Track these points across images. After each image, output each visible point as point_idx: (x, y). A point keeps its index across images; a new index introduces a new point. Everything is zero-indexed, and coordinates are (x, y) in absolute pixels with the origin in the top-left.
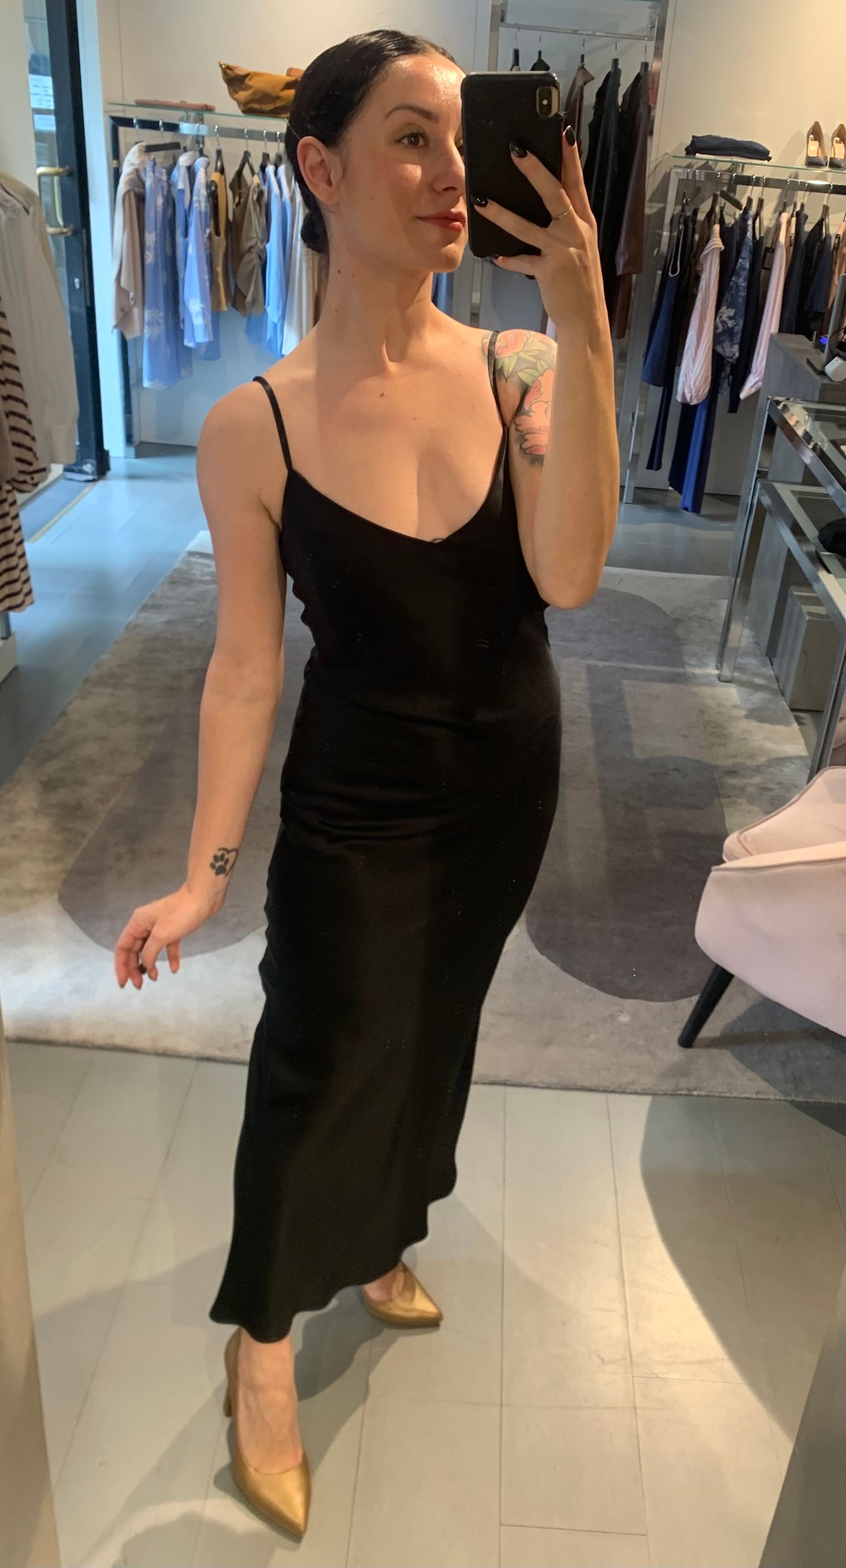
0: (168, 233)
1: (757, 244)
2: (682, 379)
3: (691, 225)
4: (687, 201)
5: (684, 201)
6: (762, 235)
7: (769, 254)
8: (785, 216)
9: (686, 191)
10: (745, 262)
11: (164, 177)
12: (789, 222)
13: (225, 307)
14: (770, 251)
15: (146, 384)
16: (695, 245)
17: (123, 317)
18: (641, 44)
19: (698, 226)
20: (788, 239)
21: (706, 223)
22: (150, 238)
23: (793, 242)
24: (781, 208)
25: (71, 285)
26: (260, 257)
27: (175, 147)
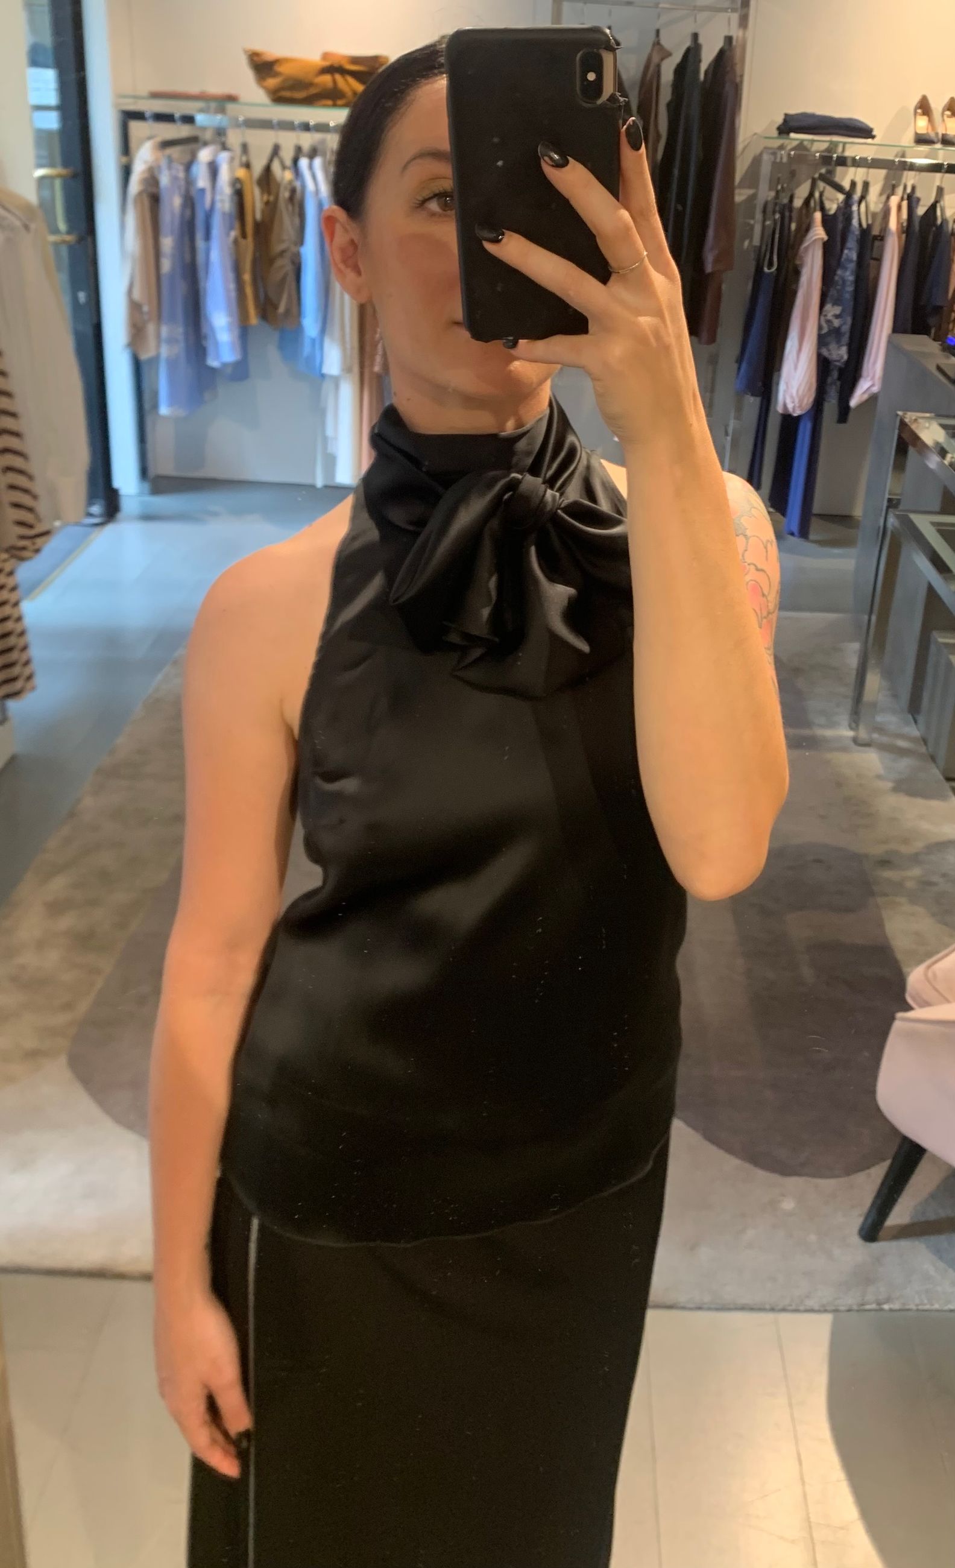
0: (187, 239)
1: (865, 232)
2: (782, 387)
3: (787, 214)
4: (782, 187)
5: (779, 187)
6: (870, 222)
7: (877, 243)
8: (894, 201)
9: (780, 175)
10: (851, 253)
11: (181, 175)
12: (899, 207)
13: (254, 320)
14: (877, 239)
15: (164, 410)
16: (793, 234)
17: (137, 334)
18: (723, 16)
19: (794, 215)
20: (900, 226)
21: (804, 211)
22: (168, 243)
23: (905, 229)
24: (889, 191)
25: (75, 299)
26: (293, 263)
27: (193, 142)
